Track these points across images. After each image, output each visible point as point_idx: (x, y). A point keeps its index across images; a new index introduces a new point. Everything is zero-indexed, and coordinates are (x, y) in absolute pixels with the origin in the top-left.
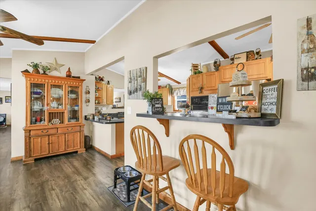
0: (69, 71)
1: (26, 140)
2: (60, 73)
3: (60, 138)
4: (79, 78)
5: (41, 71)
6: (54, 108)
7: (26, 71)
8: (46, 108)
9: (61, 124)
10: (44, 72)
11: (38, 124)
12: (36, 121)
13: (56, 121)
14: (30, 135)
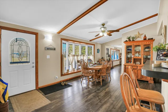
0: (145, 36)
1: (124, 69)
2: (141, 38)
3: (138, 71)
4: (152, 39)
5: (131, 40)
6: (136, 56)
7: (126, 41)
8: (132, 56)
9: (140, 65)
10: (133, 40)
11: (129, 63)
12: (129, 62)
13: (138, 63)
14: (126, 67)
